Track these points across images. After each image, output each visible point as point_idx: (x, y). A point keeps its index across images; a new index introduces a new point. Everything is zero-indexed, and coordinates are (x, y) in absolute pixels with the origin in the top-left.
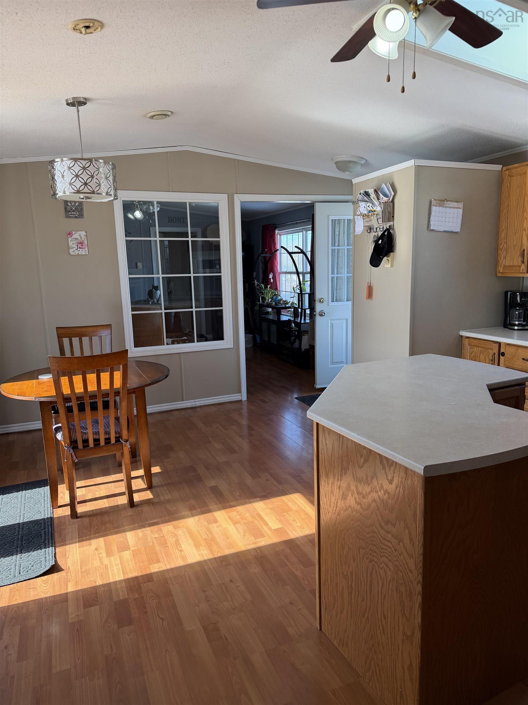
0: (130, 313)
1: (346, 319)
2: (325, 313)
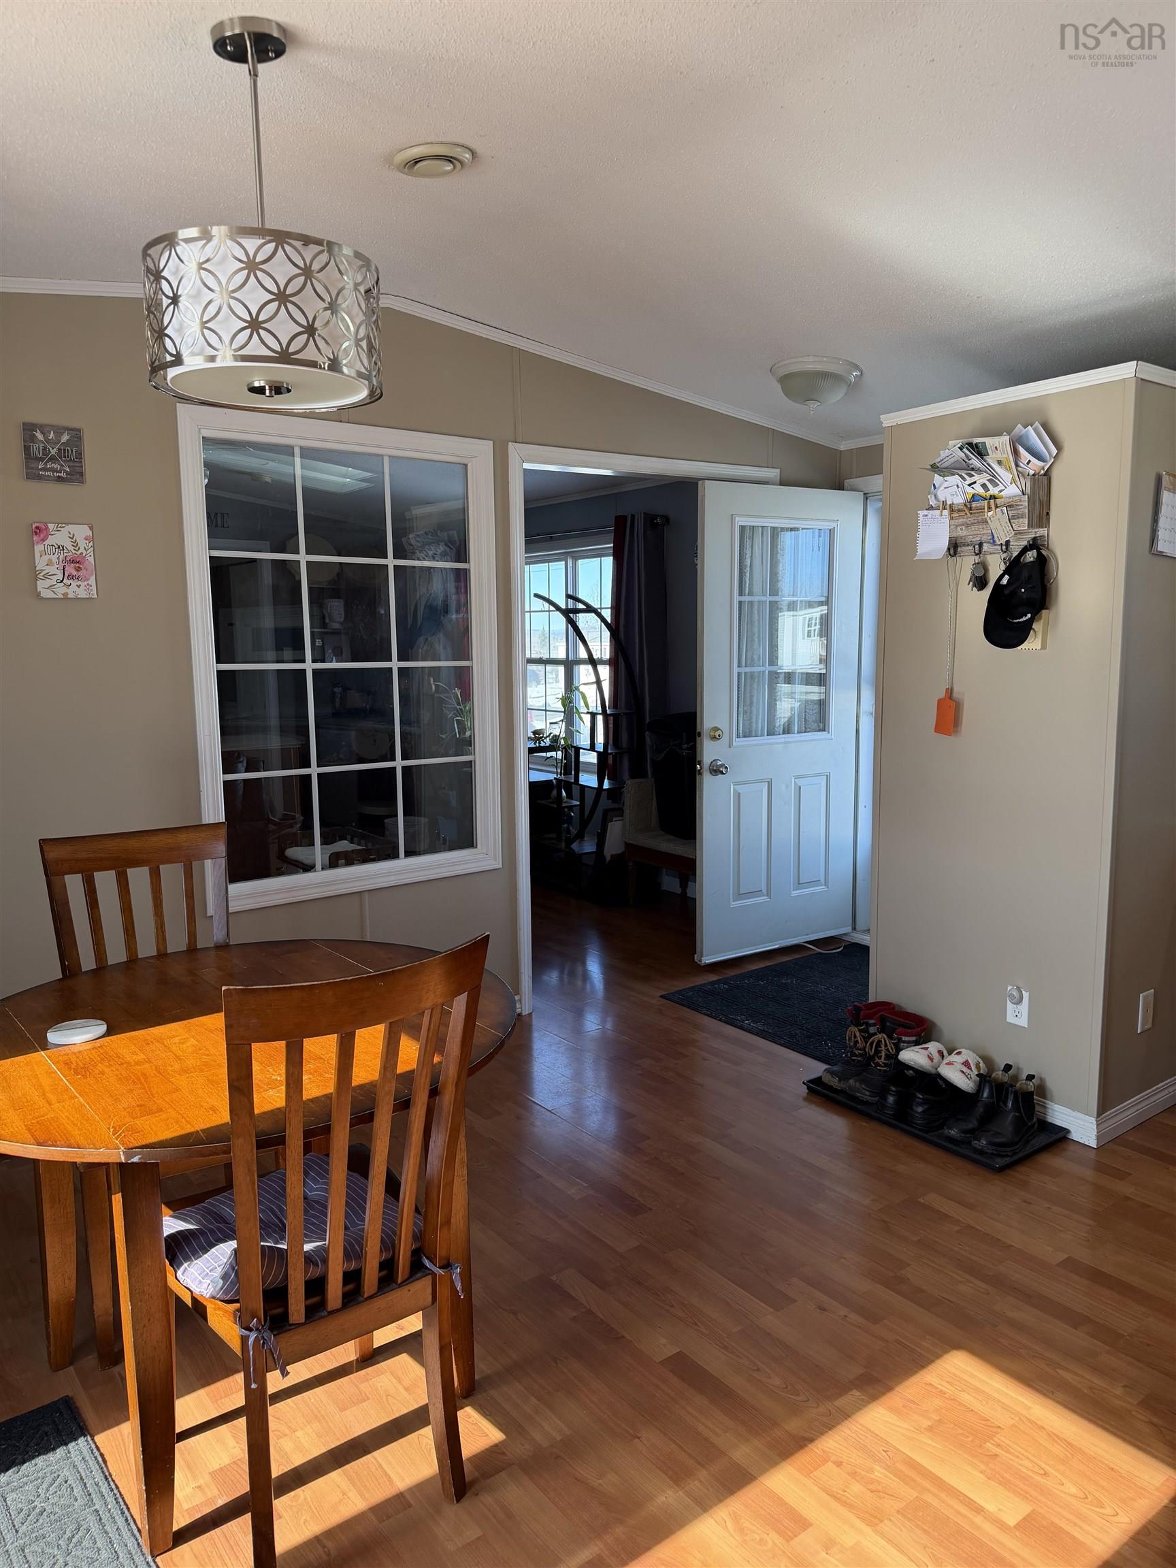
0: (221, 778)
1: (768, 782)
2: (726, 768)
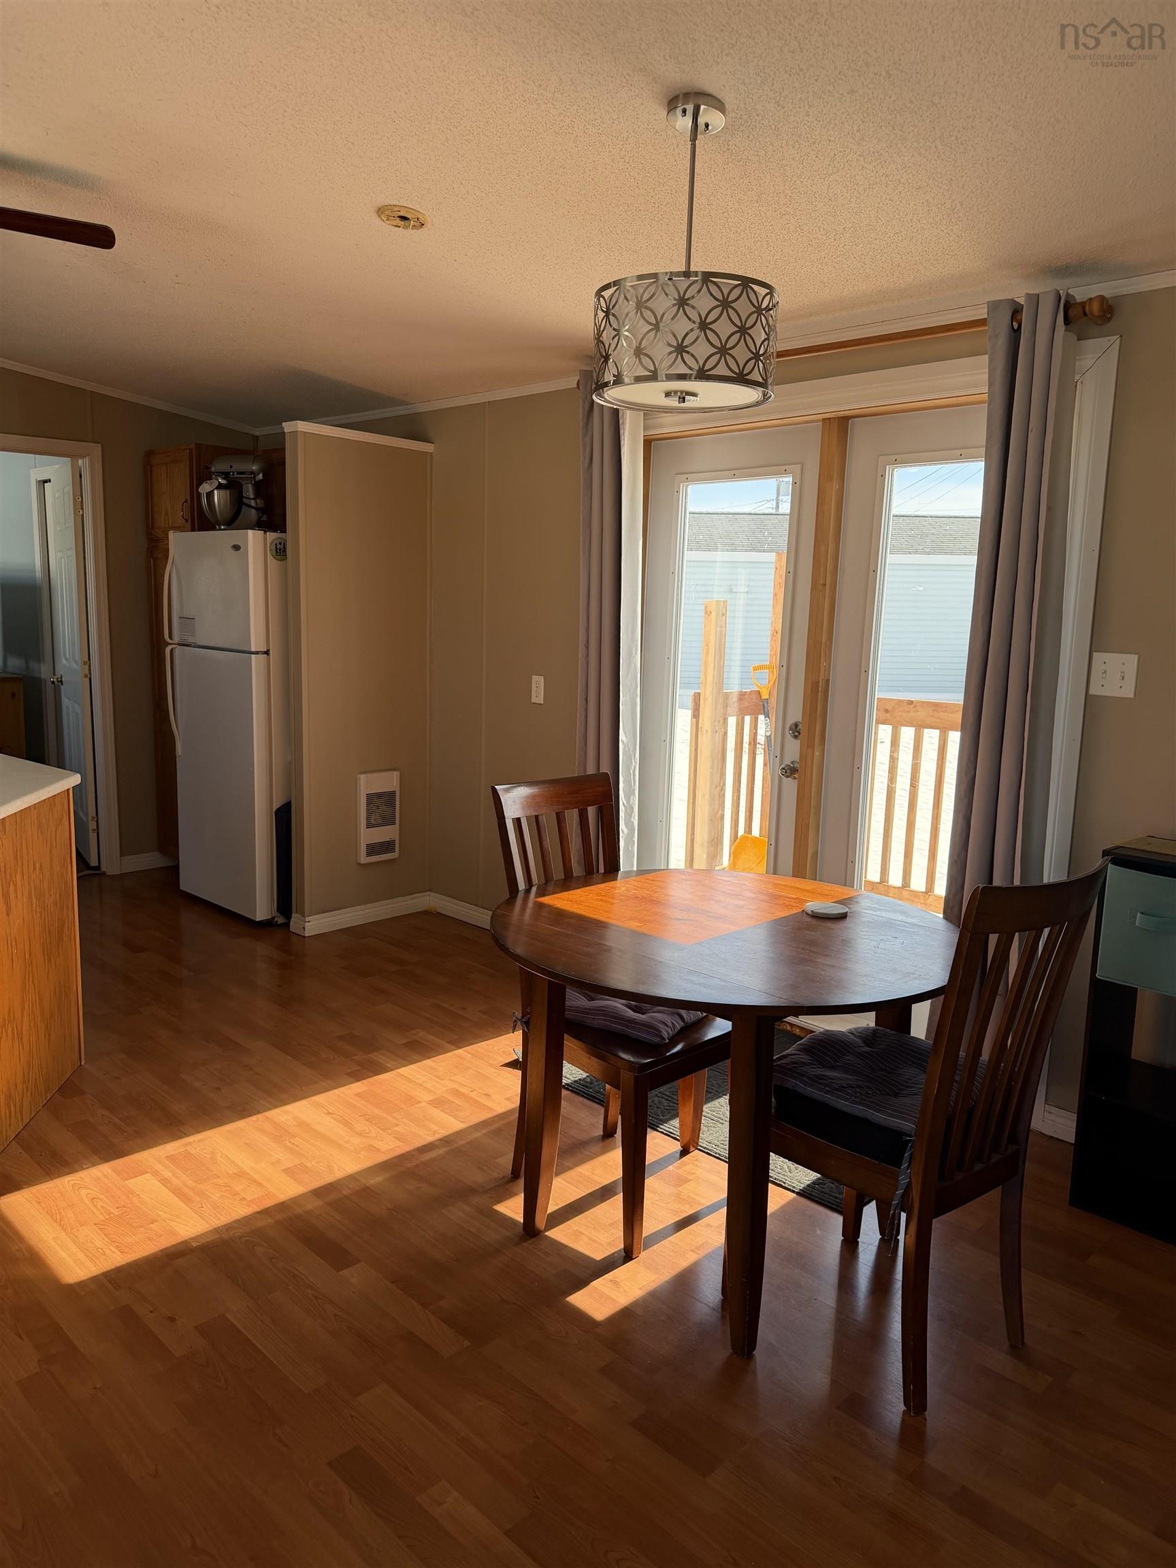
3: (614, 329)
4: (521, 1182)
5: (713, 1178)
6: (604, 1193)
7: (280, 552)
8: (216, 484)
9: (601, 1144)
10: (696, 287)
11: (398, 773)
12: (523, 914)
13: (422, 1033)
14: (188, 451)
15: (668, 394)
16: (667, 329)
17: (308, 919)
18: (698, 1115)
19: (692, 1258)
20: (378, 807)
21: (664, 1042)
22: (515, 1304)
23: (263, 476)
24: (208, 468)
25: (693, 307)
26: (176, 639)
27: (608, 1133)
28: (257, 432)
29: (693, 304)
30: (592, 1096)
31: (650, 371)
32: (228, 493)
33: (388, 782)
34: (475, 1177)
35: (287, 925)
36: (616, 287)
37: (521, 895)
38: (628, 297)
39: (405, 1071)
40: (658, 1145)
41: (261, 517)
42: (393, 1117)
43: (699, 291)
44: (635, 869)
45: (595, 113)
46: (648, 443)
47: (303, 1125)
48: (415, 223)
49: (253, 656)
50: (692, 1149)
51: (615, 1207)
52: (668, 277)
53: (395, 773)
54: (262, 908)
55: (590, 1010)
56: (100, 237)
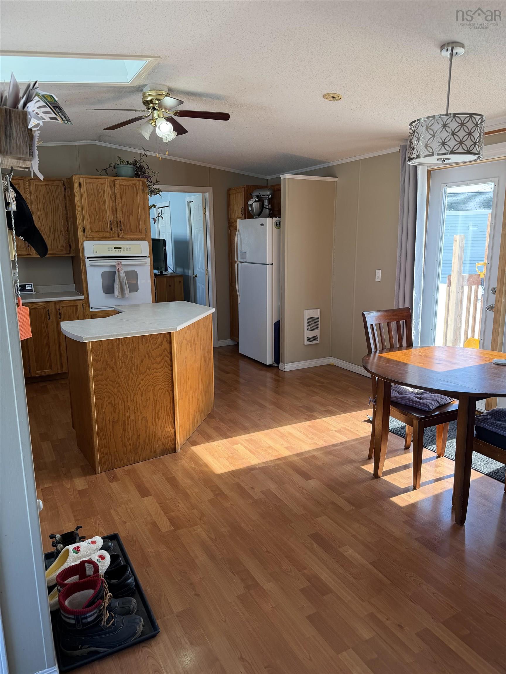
3: (417, 138)
4: (373, 460)
5: (450, 466)
6: (406, 467)
7: (278, 225)
8: (254, 200)
9: (404, 451)
10: (451, 119)
11: (320, 310)
12: (374, 360)
13: (331, 408)
14: (244, 188)
15: (438, 160)
16: (438, 137)
17: (285, 365)
18: (444, 444)
19: (440, 491)
20: (312, 323)
21: (431, 410)
22: (371, 498)
23: (271, 196)
24: (251, 194)
25: (449, 127)
26: (239, 260)
27: (407, 448)
28: (268, 178)
29: (449, 126)
30: (400, 435)
31: (430, 153)
32: (258, 203)
33: (315, 313)
34: (353, 457)
35: (278, 367)
36: (418, 122)
37: (373, 353)
38: (423, 126)
39: (324, 419)
40: (427, 453)
41: (270, 212)
42: (323, 435)
43: (452, 121)
44: (419, 345)
45: (411, 54)
46: (429, 172)
47: (290, 434)
48: (337, 99)
49: (267, 265)
50: (441, 456)
51: (410, 472)
52: (439, 116)
53: (319, 310)
54: (269, 360)
55: (401, 397)
56: (225, 117)
